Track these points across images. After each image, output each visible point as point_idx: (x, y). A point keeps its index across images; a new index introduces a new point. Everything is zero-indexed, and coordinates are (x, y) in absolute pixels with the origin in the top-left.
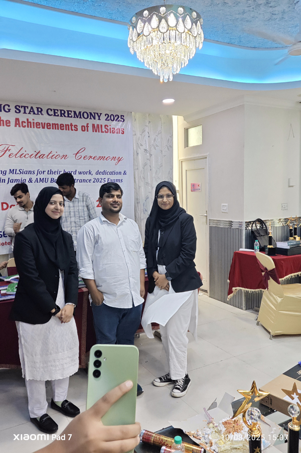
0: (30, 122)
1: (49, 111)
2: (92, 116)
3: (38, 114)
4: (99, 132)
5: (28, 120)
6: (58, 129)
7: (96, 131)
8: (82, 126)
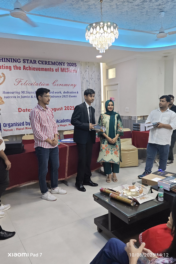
0: (31, 68)
1: (39, 61)
2: (60, 64)
3: (34, 63)
5: (29, 66)
6: (44, 71)
7: (63, 72)
8: (56, 69)
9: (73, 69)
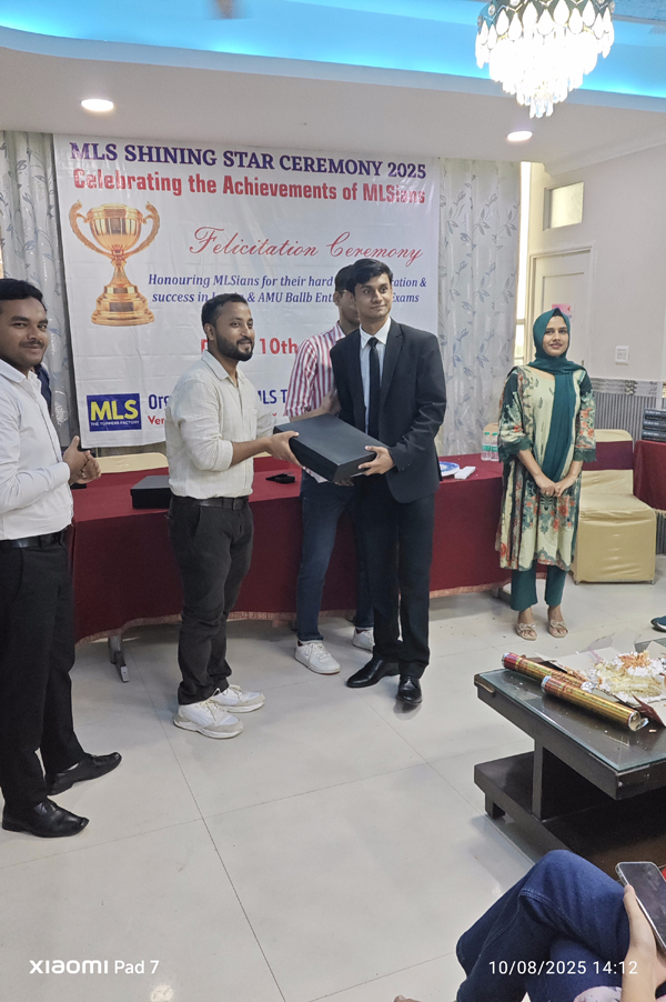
0: (251, 185)
1: (285, 159)
2: (363, 167)
3: (265, 167)
4: (376, 199)
5: (246, 179)
6: (300, 196)
7: (371, 199)
8: (345, 190)
9: (412, 189)
